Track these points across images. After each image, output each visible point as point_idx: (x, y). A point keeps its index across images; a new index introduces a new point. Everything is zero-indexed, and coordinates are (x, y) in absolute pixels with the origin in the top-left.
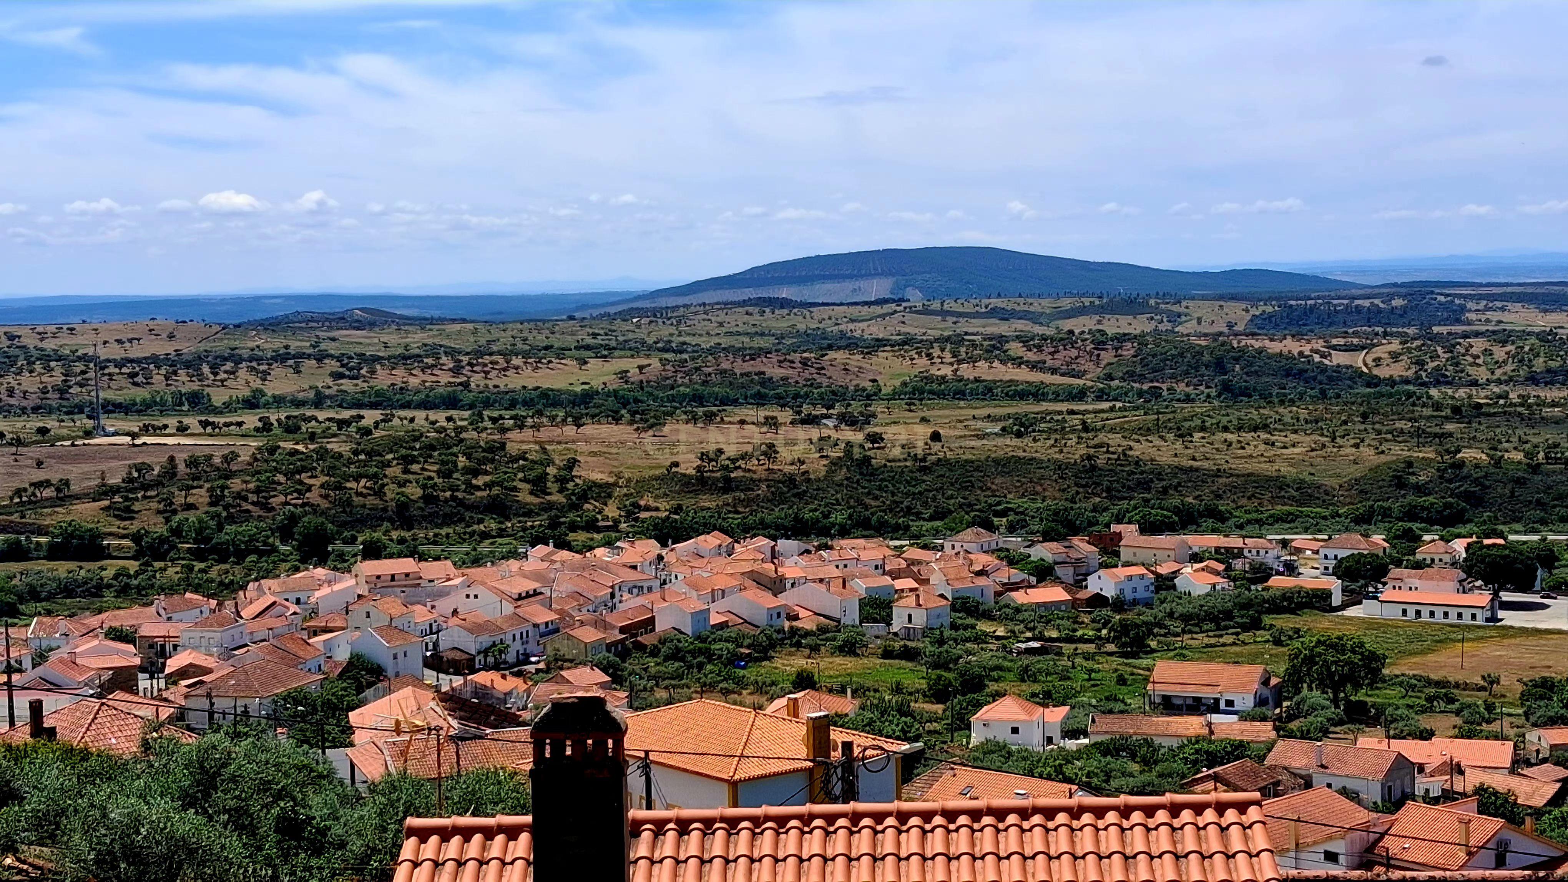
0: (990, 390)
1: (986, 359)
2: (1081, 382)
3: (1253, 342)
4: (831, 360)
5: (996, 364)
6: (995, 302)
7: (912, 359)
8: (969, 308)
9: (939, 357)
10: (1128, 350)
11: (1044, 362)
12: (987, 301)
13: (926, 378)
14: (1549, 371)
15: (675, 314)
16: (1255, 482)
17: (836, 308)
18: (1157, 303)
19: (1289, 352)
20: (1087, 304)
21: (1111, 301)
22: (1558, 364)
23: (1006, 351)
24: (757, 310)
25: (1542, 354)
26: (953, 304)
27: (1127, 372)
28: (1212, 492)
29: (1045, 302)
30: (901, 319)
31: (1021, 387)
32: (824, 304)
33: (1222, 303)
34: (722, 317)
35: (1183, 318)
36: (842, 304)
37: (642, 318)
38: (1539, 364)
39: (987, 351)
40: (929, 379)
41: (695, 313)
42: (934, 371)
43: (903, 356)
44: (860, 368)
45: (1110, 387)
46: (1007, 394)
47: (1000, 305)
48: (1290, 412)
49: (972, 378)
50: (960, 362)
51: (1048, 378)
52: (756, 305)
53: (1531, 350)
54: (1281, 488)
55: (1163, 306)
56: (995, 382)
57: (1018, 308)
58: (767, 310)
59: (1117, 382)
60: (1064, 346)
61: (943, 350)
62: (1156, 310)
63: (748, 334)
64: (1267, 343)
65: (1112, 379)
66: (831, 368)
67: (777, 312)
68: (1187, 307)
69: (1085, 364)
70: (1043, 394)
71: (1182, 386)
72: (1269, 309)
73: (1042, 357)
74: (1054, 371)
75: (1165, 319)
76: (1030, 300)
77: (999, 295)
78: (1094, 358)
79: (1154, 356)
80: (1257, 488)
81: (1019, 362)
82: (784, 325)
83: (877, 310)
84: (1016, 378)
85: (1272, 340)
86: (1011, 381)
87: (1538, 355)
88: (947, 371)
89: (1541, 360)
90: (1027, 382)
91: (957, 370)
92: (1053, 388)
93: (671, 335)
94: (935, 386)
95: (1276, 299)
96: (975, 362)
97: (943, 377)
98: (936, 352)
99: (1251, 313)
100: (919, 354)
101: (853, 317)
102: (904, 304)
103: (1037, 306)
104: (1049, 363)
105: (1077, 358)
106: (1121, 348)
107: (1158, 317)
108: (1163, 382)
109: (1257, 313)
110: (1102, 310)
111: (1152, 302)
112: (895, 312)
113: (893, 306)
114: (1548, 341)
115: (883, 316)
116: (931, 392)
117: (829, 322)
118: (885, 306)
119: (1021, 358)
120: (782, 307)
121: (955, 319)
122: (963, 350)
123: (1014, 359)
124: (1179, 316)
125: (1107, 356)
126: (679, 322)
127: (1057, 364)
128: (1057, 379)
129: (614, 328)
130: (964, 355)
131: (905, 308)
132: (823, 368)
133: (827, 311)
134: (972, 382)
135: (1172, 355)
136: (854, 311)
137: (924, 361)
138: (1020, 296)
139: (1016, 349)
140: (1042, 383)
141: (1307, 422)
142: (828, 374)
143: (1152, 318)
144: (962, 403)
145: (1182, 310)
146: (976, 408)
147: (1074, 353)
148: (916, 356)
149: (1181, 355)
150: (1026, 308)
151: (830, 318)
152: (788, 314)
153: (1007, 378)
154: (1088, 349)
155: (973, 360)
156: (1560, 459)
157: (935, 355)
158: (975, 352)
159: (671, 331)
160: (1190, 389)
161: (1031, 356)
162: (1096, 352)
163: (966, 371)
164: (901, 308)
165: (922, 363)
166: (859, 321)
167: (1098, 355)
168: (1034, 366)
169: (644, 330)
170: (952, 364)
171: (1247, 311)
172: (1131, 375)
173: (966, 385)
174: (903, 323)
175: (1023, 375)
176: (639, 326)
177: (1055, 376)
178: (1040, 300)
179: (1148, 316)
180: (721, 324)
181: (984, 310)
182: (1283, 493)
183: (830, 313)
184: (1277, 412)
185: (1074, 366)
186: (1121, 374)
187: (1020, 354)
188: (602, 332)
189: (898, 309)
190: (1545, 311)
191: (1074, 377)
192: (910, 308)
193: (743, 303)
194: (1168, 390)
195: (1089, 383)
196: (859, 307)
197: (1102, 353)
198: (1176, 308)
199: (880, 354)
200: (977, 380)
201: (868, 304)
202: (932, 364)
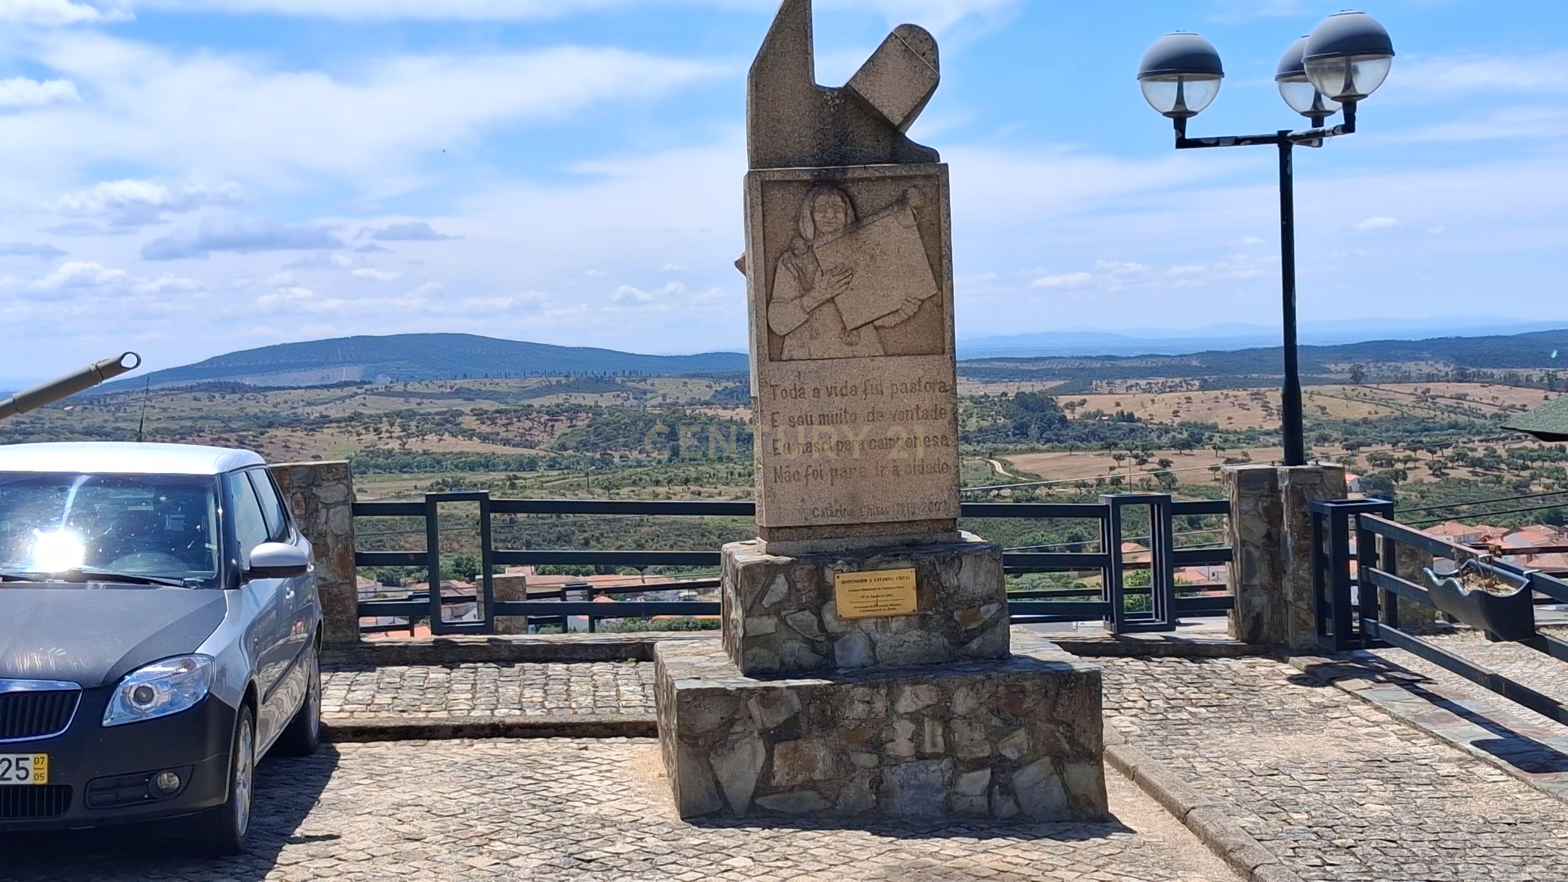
0: (439, 462)
1: (436, 432)
2: (533, 452)
3: (707, 411)
4: (270, 438)
5: (446, 436)
6: (460, 383)
7: (359, 434)
8: (433, 389)
9: (387, 431)
10: (582, 421)
11: (498, 434)
12: (452, 382)
13: (371, 452)
14: (980, 430)
15: (115, 401)
16: (678, 529)
17: (292, 391)
18: (623, 381)
19: (741, 419)
20: (554, 383)
21: (578, 380)
22: (989, 423)
23: (459, 424)
24: (206, 395)
25: (975, 415)
26: (417, 385)
27: (581, 442)
28: (635, 542)
29: (512, 382)
30: (363, 402)
31: (472, 458)
32: (279, 388)
33: (686, 380)
34: (167, 403)
35: (649, 395)
36: (299, 388)
37: (77, 405)
38: (972, 424)
39: (438, 425)
40: (375, 454)
41: (137, 400)
42: (381, 446)
43: (350, 432)
44: (302, 444)
45: (563, 455)
46: (456, 466)
47: (466, 386)
48: (727, 468)
49: (421, 451)
50: (408, 436)
51: (499, 449)
52: (206, 390)
53: (965, 411)
54: (703, 535)
55: (630, 384)
56: (444, 454)
57: (483, 389)
58: (217, 395)
59: (570, 452)
60: (518, 418)
61: (392, 425)
62: (623, 388)
63: (191, 418)
64: (721, 412)
65: (566, 449)
66: (269, 445)
67: (228, 397)
68: (653, 385)
69: (538, 435)
70: (493, 465)
71: (635, 454)
72: (731, 385)
73: (496, 429)
74: (506, 442)
75: (631, 396)
76: (496, 381)
77: (465, 376)
78: (548, 429)
79: (607, 425)
80: (680, 535)
81: (470, 434)
82: (233, 409)
83: (337, 393)
84: (467, 450)
85: (725, 409)
86: (461, 453)
87: (971, 416)
88: (395, 445)
89: (974, 420)
90: (478, 454)
91: (405, 444)
92: (503, 458)
93: (106, 421)
94: (380, 460)
95: (738, 377)
96: (423, 435)
97: (390, 452)
98: (384, 426)
99: (714, 389)
100: (366, 429)
101: (310, 401)
102: (366, 387)
103: (503, 386)
104: (503, 435)
105: (530, 429)
106: (575, 418)
107: (625, 394)
108: (616, 451)
109: (720, 389)
110: (568, 388)
111: (619, 380)
112: (356, 394)
113: (354, 389)
114: (981, 403)
115: (343, 399)
116: (376, 466)
117: (285, 406)
118: (345, 389)
119: (474, 430)
120: (234, 392)
121: (419, 400)
122: (413, 424)
123: (465, 432)
124: (645, 393)
125: (562, 427)
126: (118, 410)
127: (511, 435)
128: (509, 450)
129: (41, 416)
130: (414, 429)
131: (367, 390)
132: (262, 446)
133: (281, 396)
134: (421, 455)
135: (625, 424)
136: (312, 395)
137: (372, 436)
138: (486, 376)
139: (469, 422)
140: (493, 454)
141: (740, 475)
142: (266, 451)
143: (618, 396)
144: (406, 476)
145: (648, 387)
146: (421, 479)
147: (528, 424)
148: (363, 431)
149: (634, 423)
150: (492, 388)
151: (286, 402)
152: (240, 399)
153: (457, 450)
154: (542, 420)
155: (422, 434)
156: (970, 497)
157: (384, 430)
158: (426, 426)
159: (106, 418)
160: (642, 457)
161: (485, 429)
162: (550, 424)
163: (414, 444)
164: (362, 391)
165: (369, 437)
166: (317, 405)
167: (553, 426)
168: (484, 438)
169: (77, 416)
170: (399, 438)
171: (710, 387)
172: (584, 445)
173: (414, 458)
174: (364, 405)
175: (475, 446)
176: (70, 413)
177: (507, 447)
178: (508, 381)
179: (615, 393)
180: (165, 410)
181: (449, 390)
182: (705, 540)
183: (287, 397)
184: (714, 469)
185: (528, 438)
186: (575, 444)
187: (474, 427)
188: (27, 421)
189: (359, 391)
190: (987, 383)
191: (525, 447)
192: (372, 390)
193: (191, 389)
194: (621, 457)
195: (542, 453)
196: (318, 391)
197: (556, 424)
198: (642, 386)
199: (325, 430)
200: (425, 453)
201: (328, 387)
202: (380, 438)
